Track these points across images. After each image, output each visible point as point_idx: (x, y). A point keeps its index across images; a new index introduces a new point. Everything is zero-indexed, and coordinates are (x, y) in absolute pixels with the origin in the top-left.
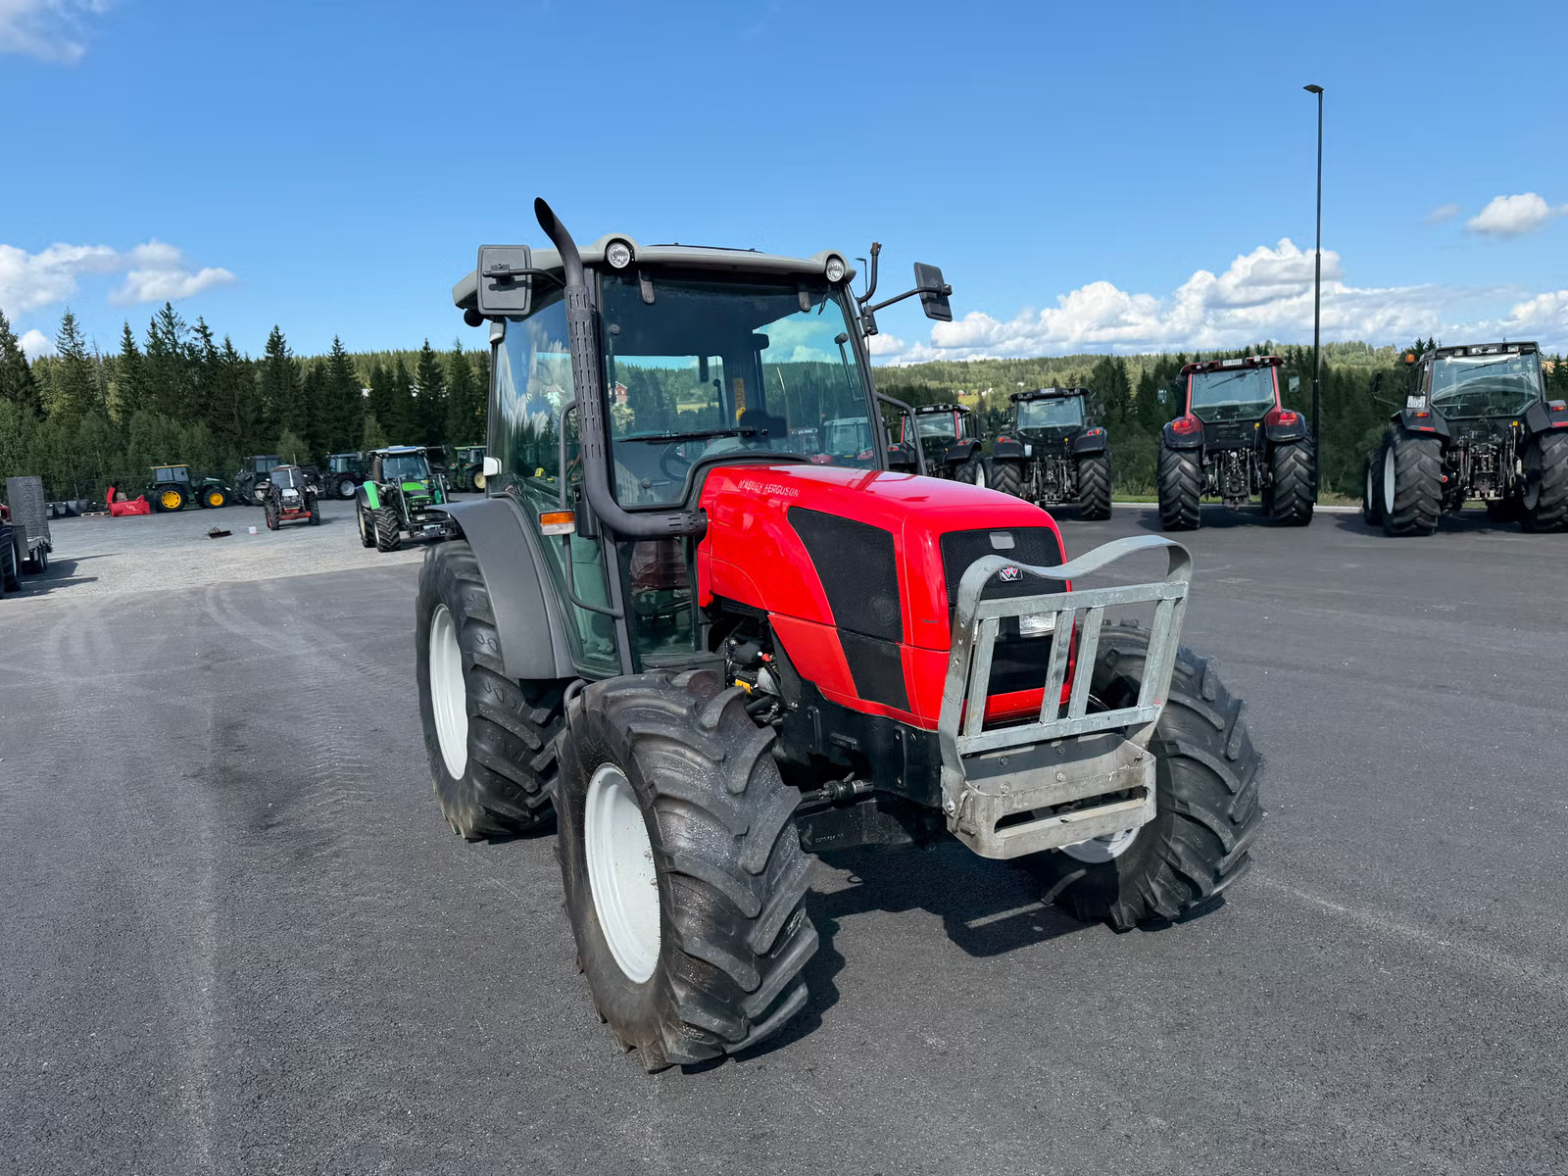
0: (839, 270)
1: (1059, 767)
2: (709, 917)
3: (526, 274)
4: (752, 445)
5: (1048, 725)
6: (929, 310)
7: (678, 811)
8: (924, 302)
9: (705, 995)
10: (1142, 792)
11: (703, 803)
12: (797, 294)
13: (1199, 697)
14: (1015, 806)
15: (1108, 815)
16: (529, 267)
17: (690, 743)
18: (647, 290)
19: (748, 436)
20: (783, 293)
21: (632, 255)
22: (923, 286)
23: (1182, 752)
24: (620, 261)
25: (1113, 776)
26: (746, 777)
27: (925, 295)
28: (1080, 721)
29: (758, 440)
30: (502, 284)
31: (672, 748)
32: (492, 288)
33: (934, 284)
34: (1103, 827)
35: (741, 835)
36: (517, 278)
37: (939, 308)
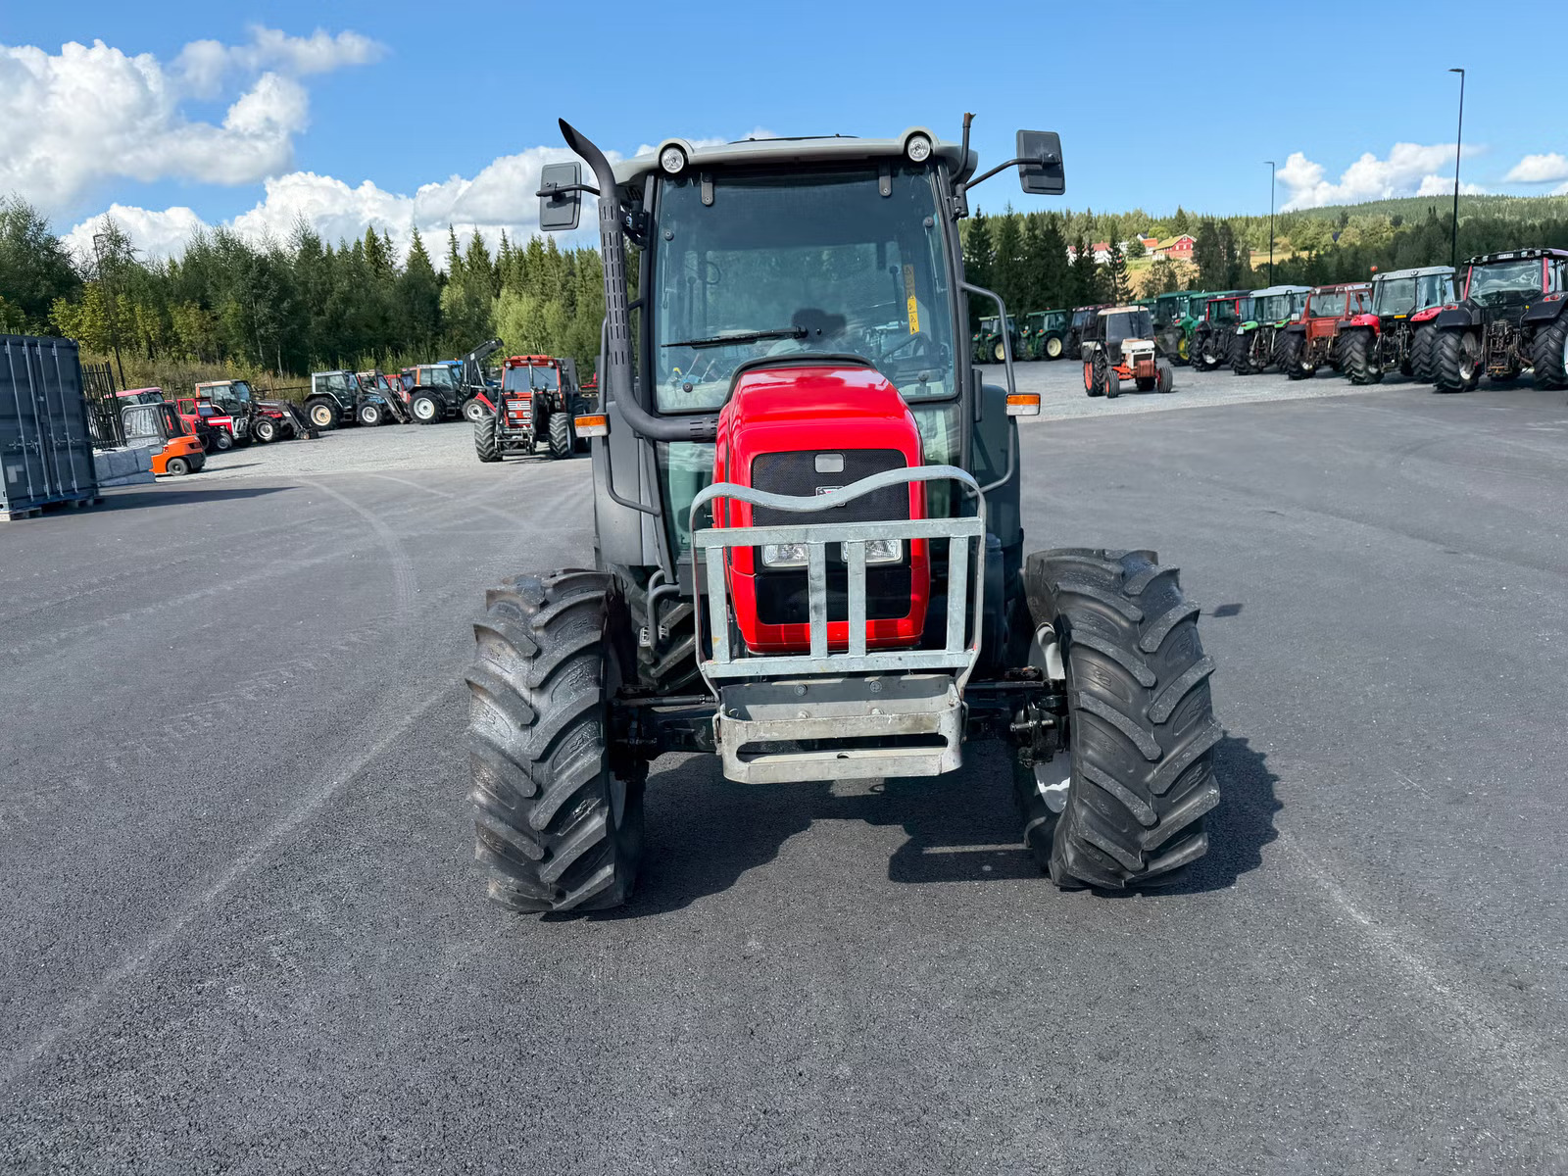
0: (924, 148)
1: (874, 703)
2: (492, 790)
3: (575, 189)
4: (806, 346)
5: (818, 658)
6: (1027, 185)
7: (480, 696)
8: (1022, 175)
9: (499, 855)
10: (938, 741)
11: (497, 693)
12: (878, 179)
13: (1134, 647)
14: (762, 734)
15: (889, 758)
16: (579, 183)
17: (509, 639)
18: (706, 192)
19: (801, 336)
20: (863, 180)
21: (686, 160)
22: (1023, 157)
23: (1082, 706)
24: (674, 166)
25: (894, 719)
26: (545, 675)
27: (1024, 167)
28: (858, 657)
29: (812, 341)
30: (557, 201)
31: (498, 642)
32: (549, 205)
33: (1042, 152)
34: (880, 769)
35: (527, 725)
36: (568, 194)
37: (1045, 181)
